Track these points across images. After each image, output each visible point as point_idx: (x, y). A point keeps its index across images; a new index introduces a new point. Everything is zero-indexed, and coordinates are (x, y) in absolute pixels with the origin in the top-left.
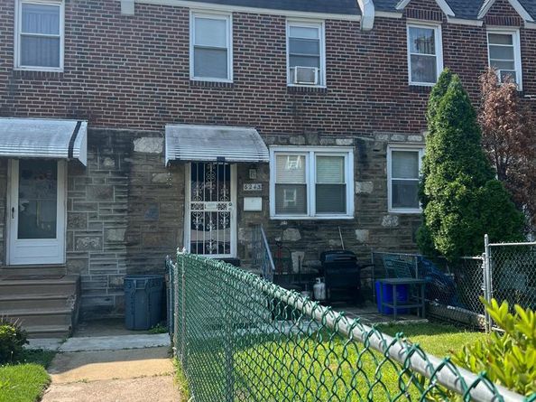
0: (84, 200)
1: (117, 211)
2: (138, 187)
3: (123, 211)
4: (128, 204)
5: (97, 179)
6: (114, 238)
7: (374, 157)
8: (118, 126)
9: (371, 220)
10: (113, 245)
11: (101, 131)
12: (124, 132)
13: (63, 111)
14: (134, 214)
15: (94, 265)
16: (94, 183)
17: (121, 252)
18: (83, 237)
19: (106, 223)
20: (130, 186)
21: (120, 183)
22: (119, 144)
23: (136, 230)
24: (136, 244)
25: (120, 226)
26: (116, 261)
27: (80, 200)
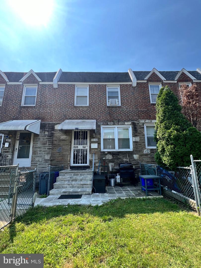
0: (38, 145)
1: (48, 149)
2: (55, 141)
3: (50, 149)
4: (52, 146)
5: (42, 138)
6: (46, 158)
7: (139, 128)
8: (51, 121)
9: (139, 151)
10: (46, 161)
11: (45, 123)
12: (52, 123)
13: (34, 117)
14: (54, 150)
15: (39, 168)
16: (41, 140)
17: (48, 163)
18: (37, 158)
19: (44, 153)
20: (53, 141)
21: (50, 140)
22: (50, 127)
23: (54, 155)
24: (54, 160)
25: (49, 154)
26: (46, 166)
27: (36, 145)
